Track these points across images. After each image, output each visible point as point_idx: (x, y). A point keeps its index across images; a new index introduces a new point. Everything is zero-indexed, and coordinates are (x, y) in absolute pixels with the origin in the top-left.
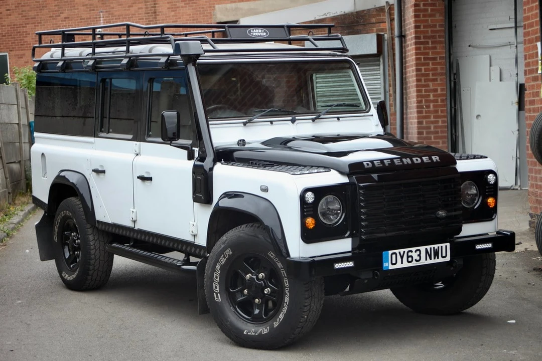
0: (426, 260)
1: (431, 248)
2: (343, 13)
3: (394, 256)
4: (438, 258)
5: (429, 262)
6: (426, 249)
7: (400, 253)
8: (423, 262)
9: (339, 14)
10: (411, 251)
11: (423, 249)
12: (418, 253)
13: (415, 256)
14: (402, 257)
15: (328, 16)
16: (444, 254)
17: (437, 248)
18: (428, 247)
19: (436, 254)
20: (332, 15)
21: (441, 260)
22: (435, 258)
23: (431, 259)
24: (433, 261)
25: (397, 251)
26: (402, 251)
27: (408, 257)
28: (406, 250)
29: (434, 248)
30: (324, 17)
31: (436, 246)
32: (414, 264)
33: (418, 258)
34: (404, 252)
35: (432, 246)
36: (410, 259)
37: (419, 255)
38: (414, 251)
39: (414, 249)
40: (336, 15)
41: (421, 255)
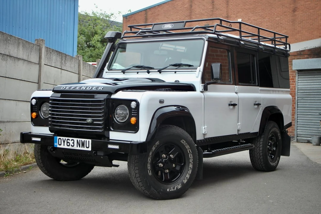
0: (77, 147)
1: (80, 140)
2: (315, 47)
3: (60, 140)
4: (84, 147)
5: (78, 148)
6: (77, 140)
7: (63, 139)
8: (75, 147)
9: (312, 48)
10: (69, 140)
11: (75, 139)
12: (73, 141)
13: (71, 142)
14: (64, 142)
15: (307, 49)
16: (87, 146)
17: (83, 141)
18: (79, 139)
19: (83, 145)
20: (309, 48)
21: (85, 149)
22: (82, 147)
23: (80, 147)
24: (81, 148)
25: (62, 138)
26: (64, 138)
27: (67, 142)
28: (67, 138)
29: (82, 141)
30: (305, 49)
31: (83, 140)
32: (70, 147)
33: (73, 145)
34: (65, 139)
35: (81, 139)
36: (68, 144)
37: (73, 143)
38: (70, 140)
39: (71, 139)
40: (311, 48)
41: (74, 143)
